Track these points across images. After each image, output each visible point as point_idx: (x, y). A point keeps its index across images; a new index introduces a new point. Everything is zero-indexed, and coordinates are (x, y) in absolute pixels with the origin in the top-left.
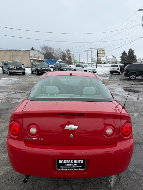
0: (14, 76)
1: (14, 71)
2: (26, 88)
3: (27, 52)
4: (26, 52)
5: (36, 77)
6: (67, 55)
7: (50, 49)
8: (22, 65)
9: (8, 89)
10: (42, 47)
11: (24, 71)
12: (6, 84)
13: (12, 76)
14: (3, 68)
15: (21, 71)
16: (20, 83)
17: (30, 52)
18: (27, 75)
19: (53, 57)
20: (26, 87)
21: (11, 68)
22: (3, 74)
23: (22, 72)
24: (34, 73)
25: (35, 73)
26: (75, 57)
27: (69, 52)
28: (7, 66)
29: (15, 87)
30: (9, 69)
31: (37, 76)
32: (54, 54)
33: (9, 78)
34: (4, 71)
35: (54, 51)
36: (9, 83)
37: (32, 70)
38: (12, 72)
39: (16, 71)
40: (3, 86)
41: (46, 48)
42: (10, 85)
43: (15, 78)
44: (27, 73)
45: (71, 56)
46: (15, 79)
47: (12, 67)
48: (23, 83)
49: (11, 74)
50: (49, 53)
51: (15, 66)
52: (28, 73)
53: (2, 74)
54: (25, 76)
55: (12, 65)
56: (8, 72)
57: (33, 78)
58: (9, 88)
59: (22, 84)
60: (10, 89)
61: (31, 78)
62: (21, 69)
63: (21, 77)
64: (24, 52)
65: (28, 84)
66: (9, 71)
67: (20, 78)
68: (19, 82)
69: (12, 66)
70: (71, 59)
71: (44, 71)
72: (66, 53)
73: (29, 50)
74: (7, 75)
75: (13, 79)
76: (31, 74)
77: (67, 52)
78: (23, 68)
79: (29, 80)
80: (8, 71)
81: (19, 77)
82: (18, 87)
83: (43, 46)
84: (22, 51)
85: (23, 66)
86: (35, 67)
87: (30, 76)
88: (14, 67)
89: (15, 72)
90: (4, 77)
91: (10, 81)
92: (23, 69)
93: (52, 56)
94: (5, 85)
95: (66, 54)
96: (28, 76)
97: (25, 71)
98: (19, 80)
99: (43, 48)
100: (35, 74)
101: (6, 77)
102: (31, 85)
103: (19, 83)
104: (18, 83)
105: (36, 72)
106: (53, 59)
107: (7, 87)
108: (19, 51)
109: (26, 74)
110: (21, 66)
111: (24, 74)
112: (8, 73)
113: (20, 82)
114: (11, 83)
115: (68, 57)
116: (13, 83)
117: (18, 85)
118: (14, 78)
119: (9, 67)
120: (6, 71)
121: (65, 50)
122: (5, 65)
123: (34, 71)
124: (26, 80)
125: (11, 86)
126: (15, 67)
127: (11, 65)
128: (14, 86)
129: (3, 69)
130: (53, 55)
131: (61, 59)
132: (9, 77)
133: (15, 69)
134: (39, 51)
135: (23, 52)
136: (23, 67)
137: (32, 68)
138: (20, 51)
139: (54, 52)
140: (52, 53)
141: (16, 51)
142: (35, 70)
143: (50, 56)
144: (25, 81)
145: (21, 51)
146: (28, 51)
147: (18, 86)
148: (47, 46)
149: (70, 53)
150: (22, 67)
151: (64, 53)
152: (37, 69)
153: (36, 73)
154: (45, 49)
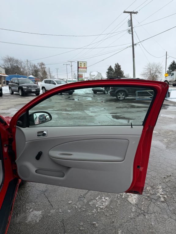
6: (41, 70)
7: (17, 61)
10: (5, 58)
19: (21, 72)
27: (43, 66)
35: (22, 64)
41: (10, 60)
45: (46, 71)
50: (15, 67)
70: (46, 74)
72: (39, 67)
77: (41, 66)
83: (6, 58)
93: (19, 71)
95: (39, 69)
99: (6, 61)
115: (42, 73)
121: (38, 64)
130: (21, 69)
131: (33, 75)
139: (22, 66)
140: (19, 66)
143: (16, 71)
148: (12, 57)
149: (44, 68)
151: (36, 67)
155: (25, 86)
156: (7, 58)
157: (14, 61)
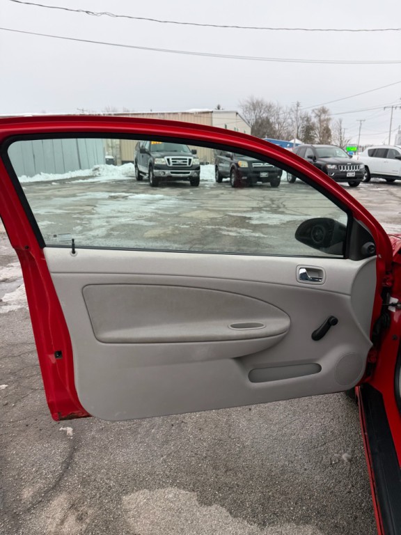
0: (166, 190)
1: (168, 172)
2: (207, 236)
3: (205, 115)
4: (202, 115)
5: (233, 192)
6: (318, 125)
7: (269, 108)
8: (190, 154)
9: (143, 238)
10: (246, 103)
11: (196, 174)
12: (140, 218)
13: (159, 190)
14: (136, 163)
15: (189, 173)
16: (184, 215)
17: (214, 115)
18: (203, 186)
19: (275, 132)
20: (205, 230)
21: (158, 162)
22: (135, 184)
23: (189, 177)
24: (224, 180)
25: (229, 179)
26: (343, 130)
27: (323, 117)
28: (148, 156)
29: (169, 231)
30: (152, 166)
31: (233, 189)
32: (279, 123)
33: (152, 194)
34: (139, 172)
35: (281, 112)
36: (149, 215)
37: (220, 169)
38: (162, 175)
39: (172, 173)
40: (128, 225)
41: (255, 106)
42: (150, 220)
43: (168, 197)
44: (203, 180)
45: (330, 127)
46: (170, 200)
47: (163, 160)
48: (193, 214)
49: (158, 183)
50: (263, 121)
51: (170, 158)
52: (206, 181)
53: (133, 181)
54: (197, 189)
55: (162, 154)
56: (149, 177)
57: (222, 197)
58: (149, 234)
59: (192, 218)
60: (151, 238)
61: (217, 196)
62: (188, 165)
63: (187, 194)
64: (196, 118)
65: (213, 221)
66: (153, 174)
67: (184, 197)
68: (181, 210)
69: (163, 157)
70: (329, 136)
71: (258, 172)
72: (314, 120)
73: (211, 110)
74: (147, 185)
75: (163, 199)
76: (214, 185)
77: (320, 116)
78: (195, 162)
79: (211, 203)
80: (149, 174)
81: (182, 194)
82: (177, 232)
83: (248, 102)
84: (191, 114)
85: (194, 155)
86: (229, 159)
87: (212, 188)
88: (168, 160)
89: (171, 177)
90: (137, 193)
91: (153, 207)
92: (192, 168)
93: (272, 129)
94: (136, 222)
95: (314, 124)
96: (209, 191)
97: (199, 173)
98: (181, 202)
99: (246, 108)
100: (227, 182)
101: (143, 193)
102: (222, 225)
103: (180, 213)
104: (177, 216)
105: (231, 177)
106: (273, 138)
107: (139, 228)
108: (183, 113)
109: (201, 183)
110: (188, 158)
111: (195, 182)
112: (148, 180)
113: (185, 212)
114: (156, 213)
115: (319, 133)
116: (161, 215)
117: (179, 223)
118: (166, 197)
119: (154, 160)
120: (145, 174)
121: (313, 111)
122: (141, 154)
123: (227, 173)
124: (204, 203)
125: (153, 227)
126: (171, 160)
127: (158, 154)
128: (163, 225)
129: (136, 166)
130: (277, 126)
132: (152, 191)
133: (171, 165)
134: (237, 113)
135: (193, 117)
136: (193, 160)
137: (221, 165)
138: (185, 113)
139: (278, 118)
140: (272, 120)
141: (174, 113)
142: (229, 171)
143: (265, 131)
144: (199, 207)
145: (188, 113)
146: (208, 112)
147: (177, 228)
148: (260, 100)
149: (328, 120)
150: (190, 160)
151: (308, 120)
152: (237, 165)
153: (233, 180)
154: (254, 110)
155: (332, 164)
156: (250, 101)
157: (264, 107)
